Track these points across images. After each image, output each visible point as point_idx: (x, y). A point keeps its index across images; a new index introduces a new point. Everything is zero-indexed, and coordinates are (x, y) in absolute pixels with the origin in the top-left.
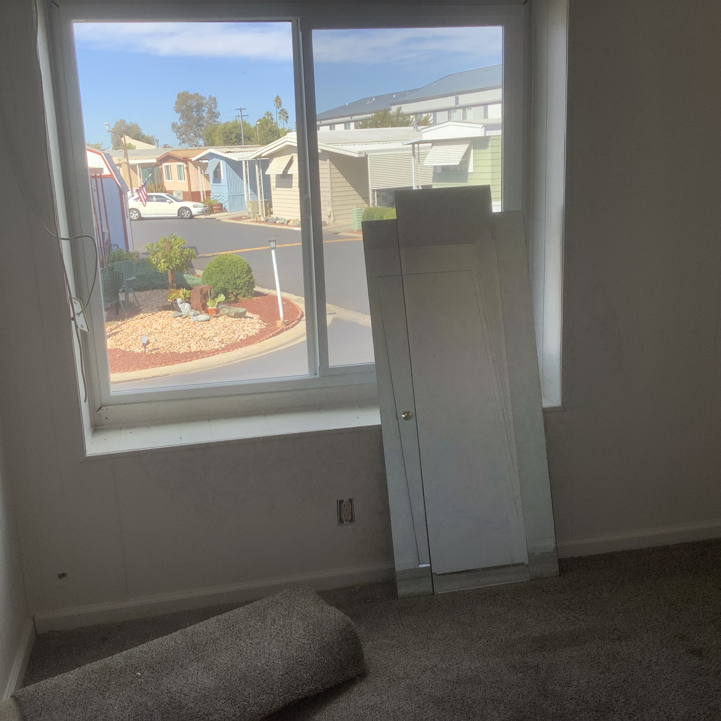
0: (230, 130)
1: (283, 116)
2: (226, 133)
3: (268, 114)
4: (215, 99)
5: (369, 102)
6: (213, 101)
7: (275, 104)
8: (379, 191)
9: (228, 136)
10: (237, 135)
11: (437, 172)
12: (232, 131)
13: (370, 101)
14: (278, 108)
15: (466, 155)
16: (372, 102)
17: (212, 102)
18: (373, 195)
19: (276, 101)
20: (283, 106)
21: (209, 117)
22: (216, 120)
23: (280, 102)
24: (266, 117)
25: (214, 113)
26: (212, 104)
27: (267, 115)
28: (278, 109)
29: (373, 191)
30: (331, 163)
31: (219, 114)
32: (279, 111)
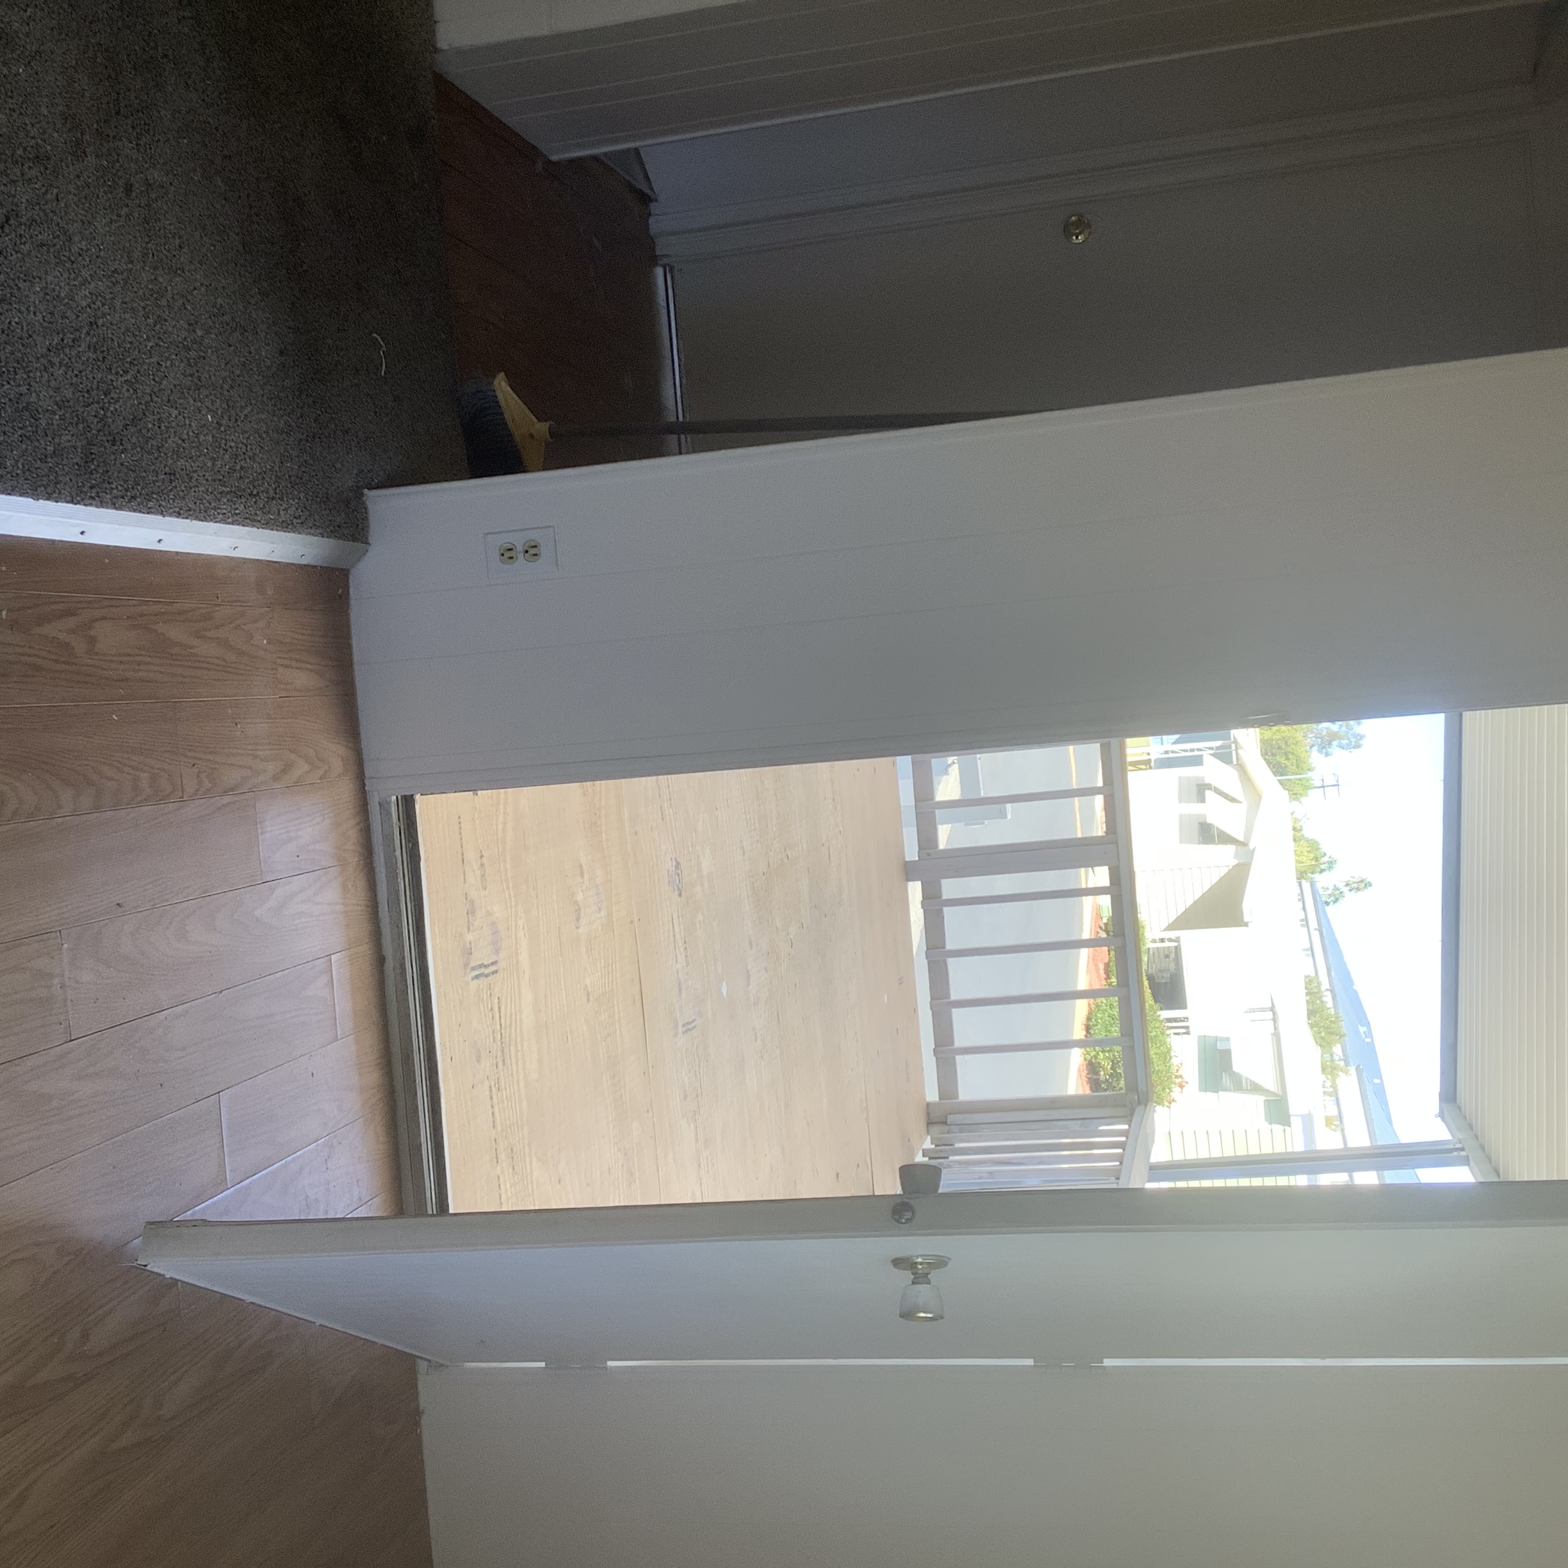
0: (1293, 754)
1: (1329, 895)
2: (1286, 743)
3: (1331, 864)
4: (1358, 746)
5: (1362, 1029)
6: (1353, 743)
7: (1354, 878)
8: (1177, 949)
9: (1279, 748)
10: (1282, 768)
11: (1218, 1043)
12: (1290, 756)
13: (1365, 1032)
14: (1347, 885)
15: (1256, 1088)
16: (1364, 1036)
17: (1353, 740)
18: (1170, 940)
19: (1362, 881)
20: (1349, 896)
21: (1320, 734)
22: (1315, 748)
23: (1358, 889)
24: (1325, 859)
25: (1330, 744)
26: (1348, 739)
27: (1330, 860)
28: (1345, 884)
29: (1177, 940)
30: (1231, 867)
31: (1327, 755)
32: (1341, 886)
